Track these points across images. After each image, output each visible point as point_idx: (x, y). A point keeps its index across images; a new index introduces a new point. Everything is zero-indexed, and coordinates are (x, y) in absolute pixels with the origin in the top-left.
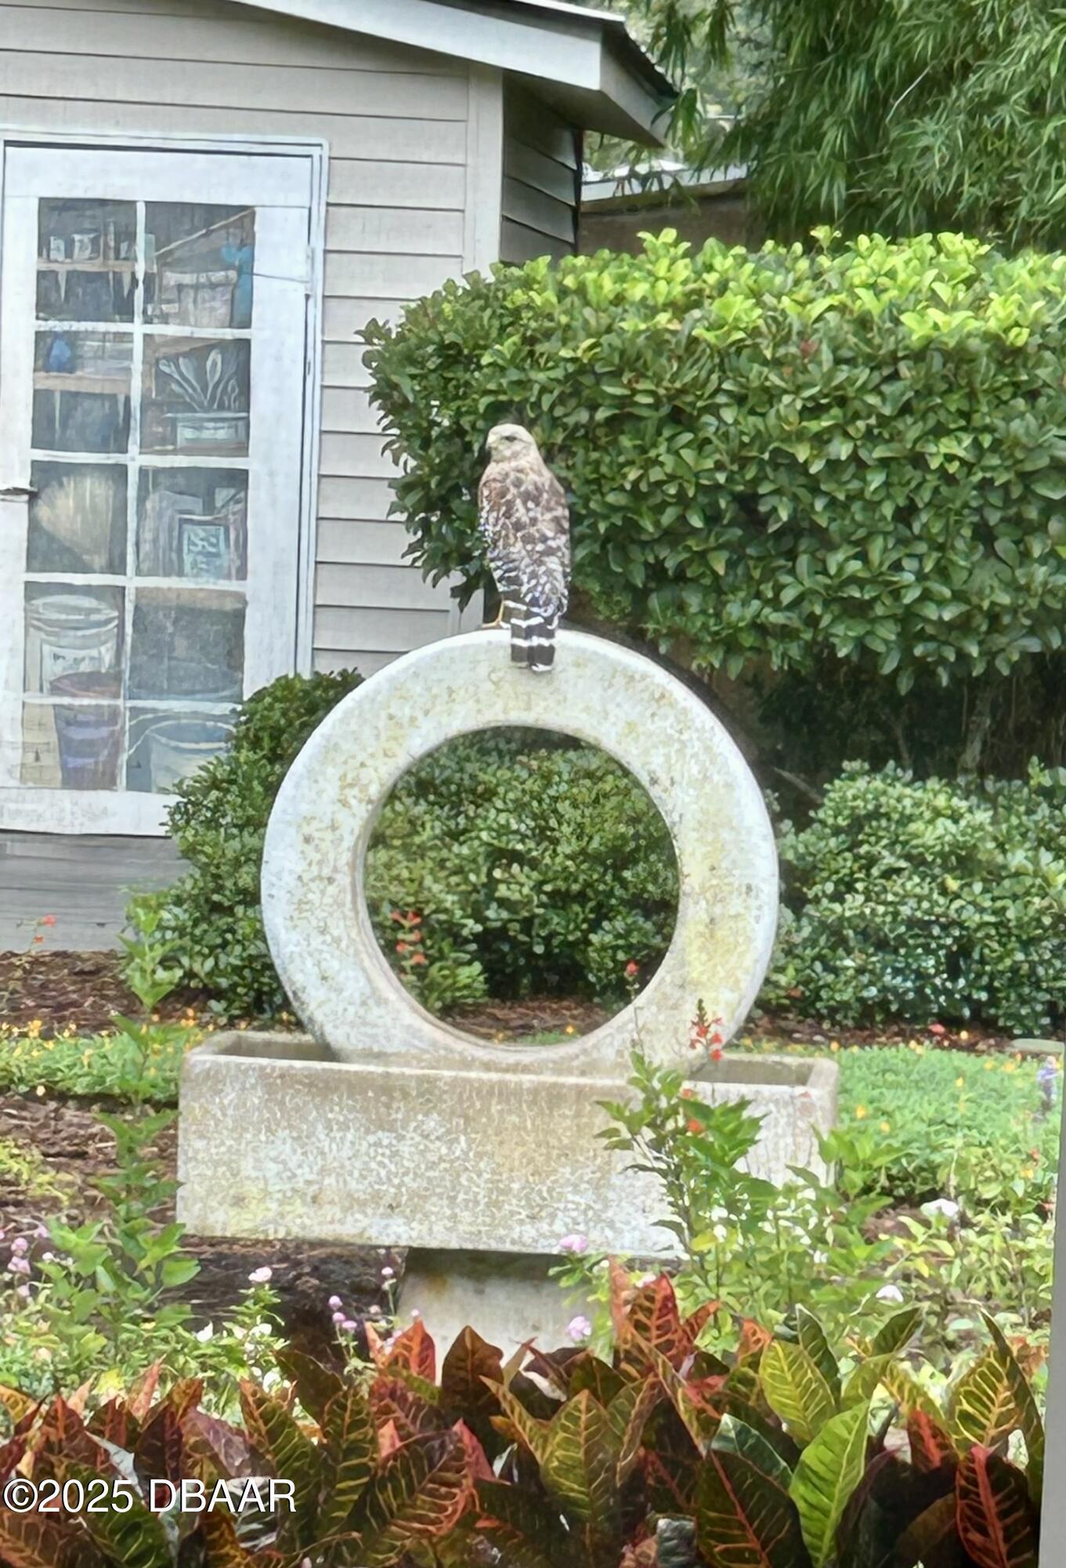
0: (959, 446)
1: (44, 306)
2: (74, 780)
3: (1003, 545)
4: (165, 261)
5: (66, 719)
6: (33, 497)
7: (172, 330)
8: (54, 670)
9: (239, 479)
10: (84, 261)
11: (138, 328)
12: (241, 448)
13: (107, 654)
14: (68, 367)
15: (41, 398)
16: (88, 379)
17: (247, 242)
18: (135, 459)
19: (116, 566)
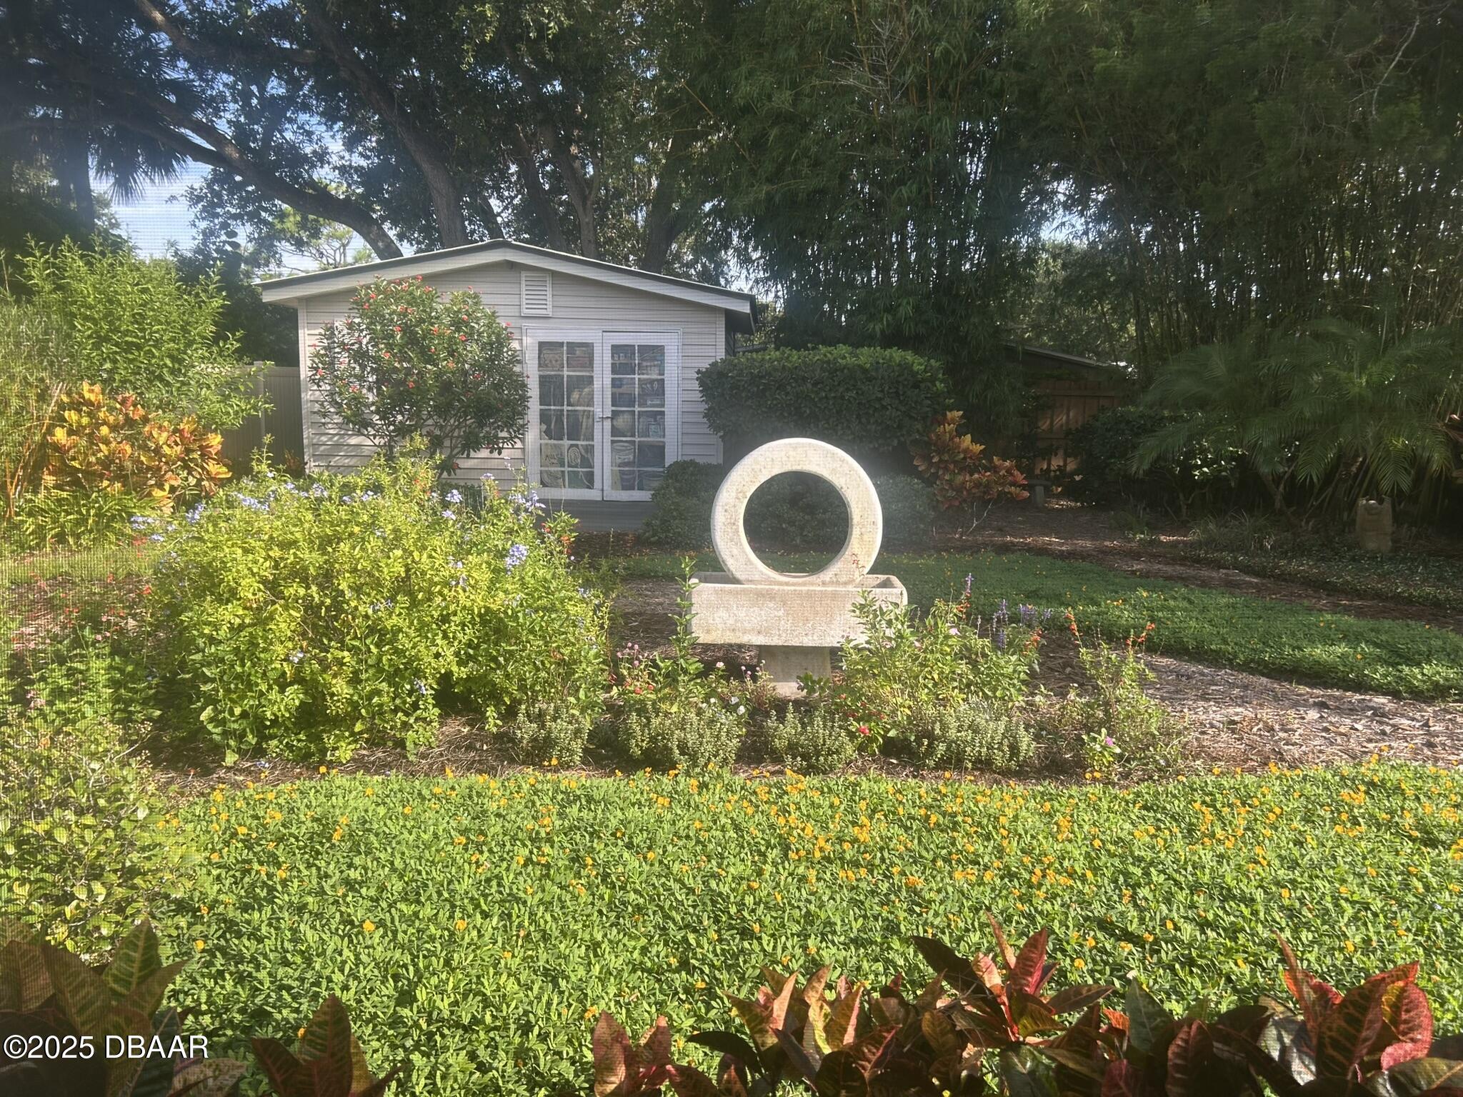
0: (853, 394)
1: (613, 372)
2: (624, 488)
3: (864, 420)
4: (642, 359)
5: (622, 473)
6: (612, 419)
7: (645, 377)
8: (619, 461)
9: (662, 413)
10: (623, 360)
11: (637, 376)
12: (663, 406)
13: (631, 457)
14: (620, 387)
15: (613, 395)
16: (624, 390)
17: (663, 354)
18: (637, 409)
19: (633, 435)
